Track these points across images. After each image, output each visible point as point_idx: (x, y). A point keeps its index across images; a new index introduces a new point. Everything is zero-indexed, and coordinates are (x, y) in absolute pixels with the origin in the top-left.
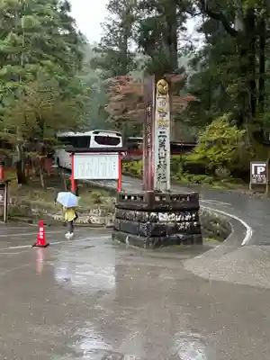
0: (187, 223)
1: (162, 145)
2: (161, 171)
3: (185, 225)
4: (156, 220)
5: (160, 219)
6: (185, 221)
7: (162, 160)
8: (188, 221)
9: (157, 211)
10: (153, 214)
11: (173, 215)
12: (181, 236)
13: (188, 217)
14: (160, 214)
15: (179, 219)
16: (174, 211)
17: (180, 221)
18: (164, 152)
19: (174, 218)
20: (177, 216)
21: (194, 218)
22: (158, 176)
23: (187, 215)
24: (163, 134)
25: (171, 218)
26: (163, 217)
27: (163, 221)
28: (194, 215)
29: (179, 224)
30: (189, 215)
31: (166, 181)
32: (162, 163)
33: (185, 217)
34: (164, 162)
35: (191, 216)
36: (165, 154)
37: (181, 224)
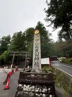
0: (44, 95)
2: (36, 61)
4: (22, 90)
6: (43, 93)
8: (45, 93)
9: (23, 83)
10: (20, 85)
11: (33, 87)
13: (44, 90)
14: (25, 85)
16: (34, 84)
19: (34, 89)
20: (36, 88)
21: (50, 92)
22: (35, 63)
23: (44, 88)
24: (37, 47)
25: (31, 89)
26: (26, 88)
27: (26, 91)
28: (49, 89)
29: (37, 94)
30: (45, 88)
31: (39, 66)
32: (37, 58)
33: (42, 90)
34: (38, 57)
35: (47, 90)
36: (38, 54)
37: (39, 95)
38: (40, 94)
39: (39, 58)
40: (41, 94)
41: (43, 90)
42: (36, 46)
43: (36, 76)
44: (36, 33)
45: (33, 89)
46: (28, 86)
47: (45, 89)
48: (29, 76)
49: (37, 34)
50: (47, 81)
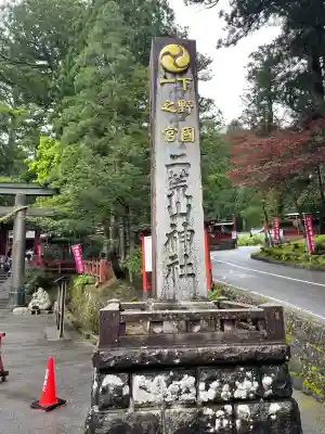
0: (243, 409)
1: (179, 183)
2: (178, 247)
3: (234, 416)
4: (122, 402)
5: (139, 397)
6: (235, 401)
7: (180, 221)
8: (246, 401)
9: (128, 369)
10: (112, 380)
11: (188, 380)
13: (245, 387)
14: (138, 380)
15: (210, 395)
16: (191, 366)
17: (217, 402)
18: (184, 202)
19: (193, 391)
20: (202, 386)
21: (270, 391)
22: (170, 262)
23: (241, 381)
24: (179, 161)
25: (179, 393)
26: (149, 390)
27: (149, 405)
28: (267, 380)
29: (209, 411)
30: (249, 379)
31: (193, 275)
32: (180, 228)
33: (233, 387)
34: (185, 224)
35: (256, 384)
36: (189, 206)
37: (220, 413)
38: (223, 409)
39: (192, 231)
40: (229, 408)
41: (236, 388)
42: (173, 157)
43: (197, 329)
44: (166, 62)
45: (188, 392)
46: (161, 378)
47: (247, 383)
48: (158, 330)
49: (175, 74)
50: (256, 348)
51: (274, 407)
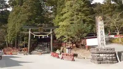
0: (111, 57)
1: (102, 34)
4: (99, 56)
9: (99, 53)
11: (105, 55)
12: (108, 61)
15: (107, 56)
17: (108, 57)
22: (101, 44)
24: (101, 31)
26: (101, 55)
30: (111, 55)
32: (102, 40)
36: (103, 37)
46: (103, 54)
51: (114, 57)
